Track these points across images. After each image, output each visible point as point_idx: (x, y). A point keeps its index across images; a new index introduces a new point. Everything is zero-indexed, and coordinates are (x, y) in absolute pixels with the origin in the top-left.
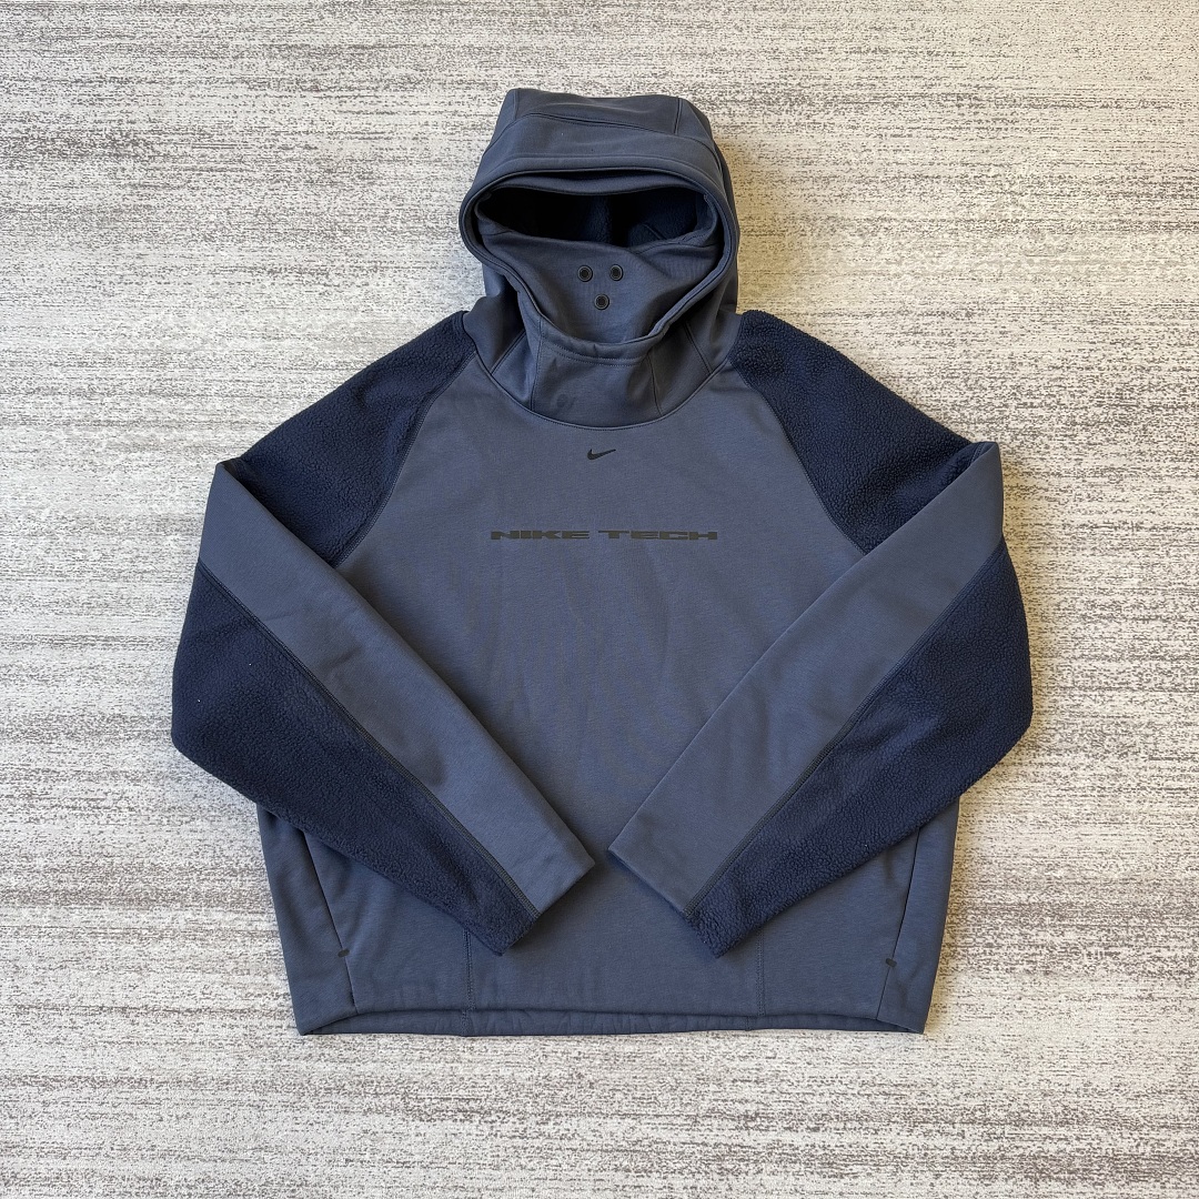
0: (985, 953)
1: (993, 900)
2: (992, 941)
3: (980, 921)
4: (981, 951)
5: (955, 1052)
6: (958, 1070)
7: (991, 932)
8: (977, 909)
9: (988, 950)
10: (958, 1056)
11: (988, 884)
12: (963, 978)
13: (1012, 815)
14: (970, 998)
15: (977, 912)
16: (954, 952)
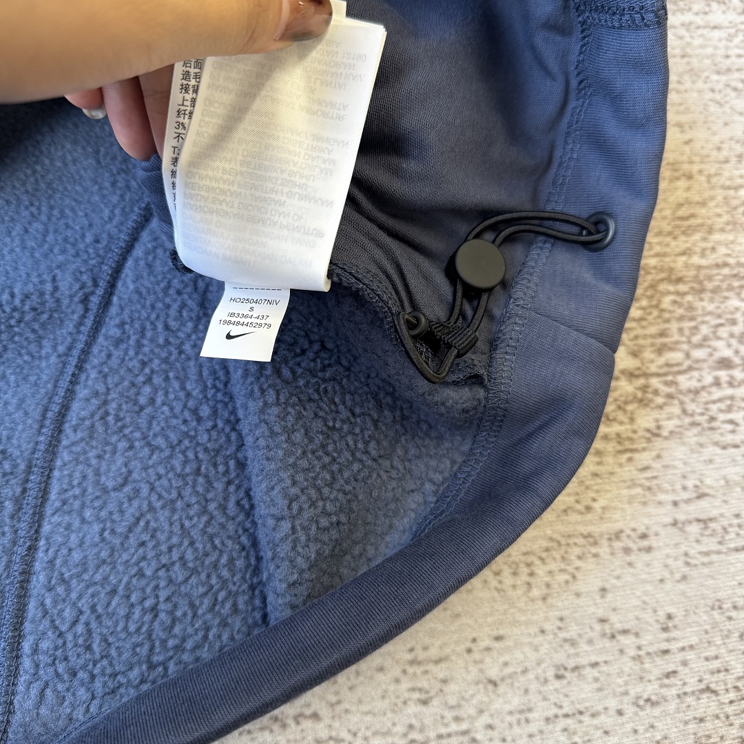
0: (717, 383)
1: (712, 259)
2: (727, 353)
3: (691, 308)
4: (709, 379)
5: (690, 655)
6: (707, 705)
7: (723, 332)
8: (680, 280)
9: (723, 375)
10: (698, 666)
11: (693, 222)
12: (677, 453)
13: (715, 77)
14: (704, 503)
15: (682, 288)
16: (644, 388)
